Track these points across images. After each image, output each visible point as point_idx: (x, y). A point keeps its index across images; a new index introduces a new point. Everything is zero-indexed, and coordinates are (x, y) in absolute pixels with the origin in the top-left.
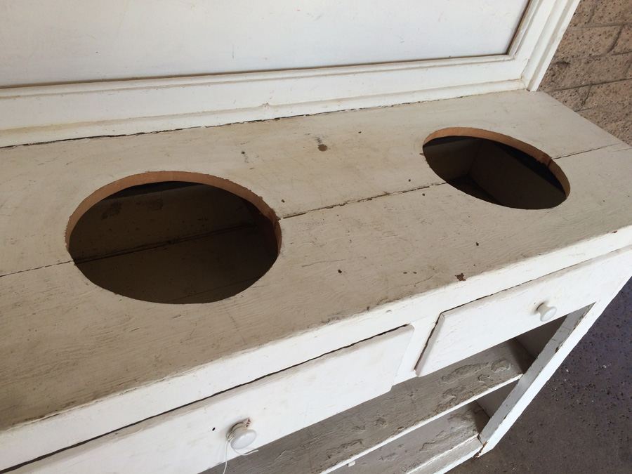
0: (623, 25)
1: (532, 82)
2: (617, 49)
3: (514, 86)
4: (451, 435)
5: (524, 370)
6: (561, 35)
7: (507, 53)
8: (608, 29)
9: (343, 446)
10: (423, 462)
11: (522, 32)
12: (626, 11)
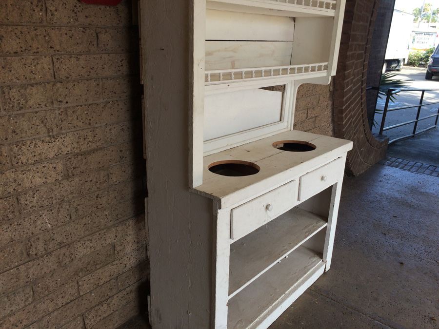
0: (308, 109)
1: (291, 128)
2: (309, 117)
3: (286, 130)
4: (313, 262)
5: (327, 221)
6: (294, 112)
7: (280, 121)
8: (303, 111)
9: (282, 251)
10: (307, 272)
11: (283, 114)
12: (307, 104)
